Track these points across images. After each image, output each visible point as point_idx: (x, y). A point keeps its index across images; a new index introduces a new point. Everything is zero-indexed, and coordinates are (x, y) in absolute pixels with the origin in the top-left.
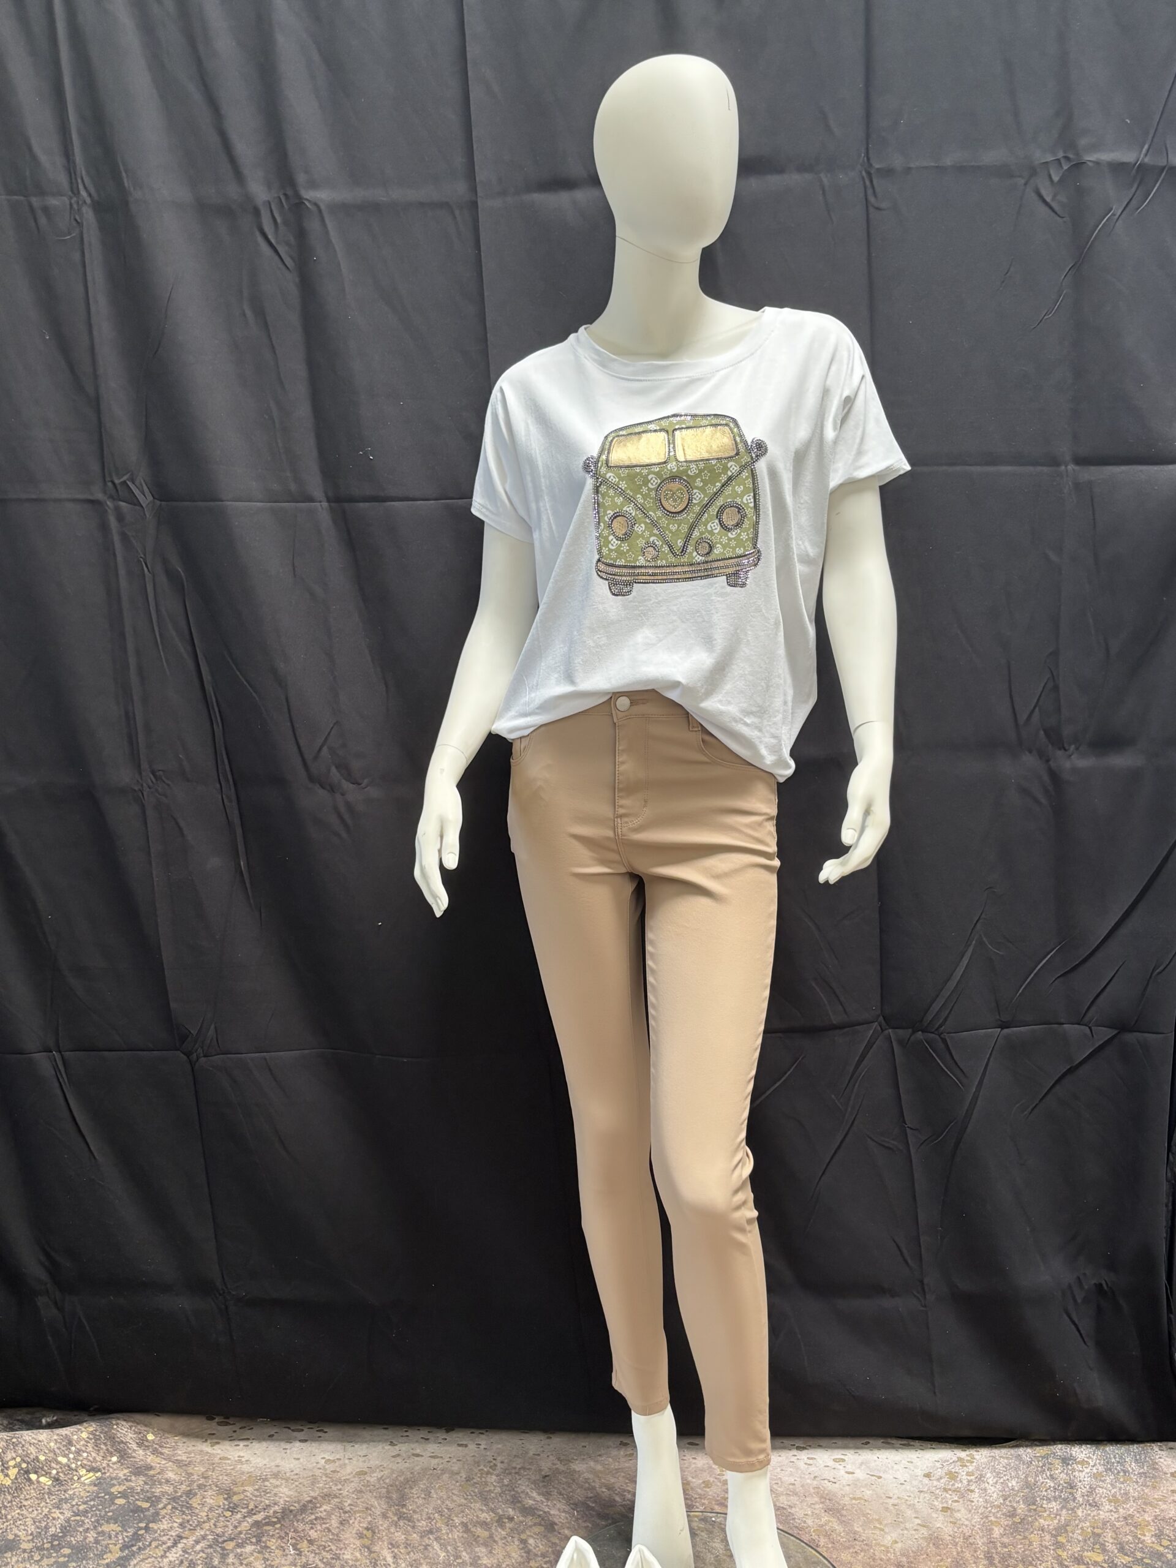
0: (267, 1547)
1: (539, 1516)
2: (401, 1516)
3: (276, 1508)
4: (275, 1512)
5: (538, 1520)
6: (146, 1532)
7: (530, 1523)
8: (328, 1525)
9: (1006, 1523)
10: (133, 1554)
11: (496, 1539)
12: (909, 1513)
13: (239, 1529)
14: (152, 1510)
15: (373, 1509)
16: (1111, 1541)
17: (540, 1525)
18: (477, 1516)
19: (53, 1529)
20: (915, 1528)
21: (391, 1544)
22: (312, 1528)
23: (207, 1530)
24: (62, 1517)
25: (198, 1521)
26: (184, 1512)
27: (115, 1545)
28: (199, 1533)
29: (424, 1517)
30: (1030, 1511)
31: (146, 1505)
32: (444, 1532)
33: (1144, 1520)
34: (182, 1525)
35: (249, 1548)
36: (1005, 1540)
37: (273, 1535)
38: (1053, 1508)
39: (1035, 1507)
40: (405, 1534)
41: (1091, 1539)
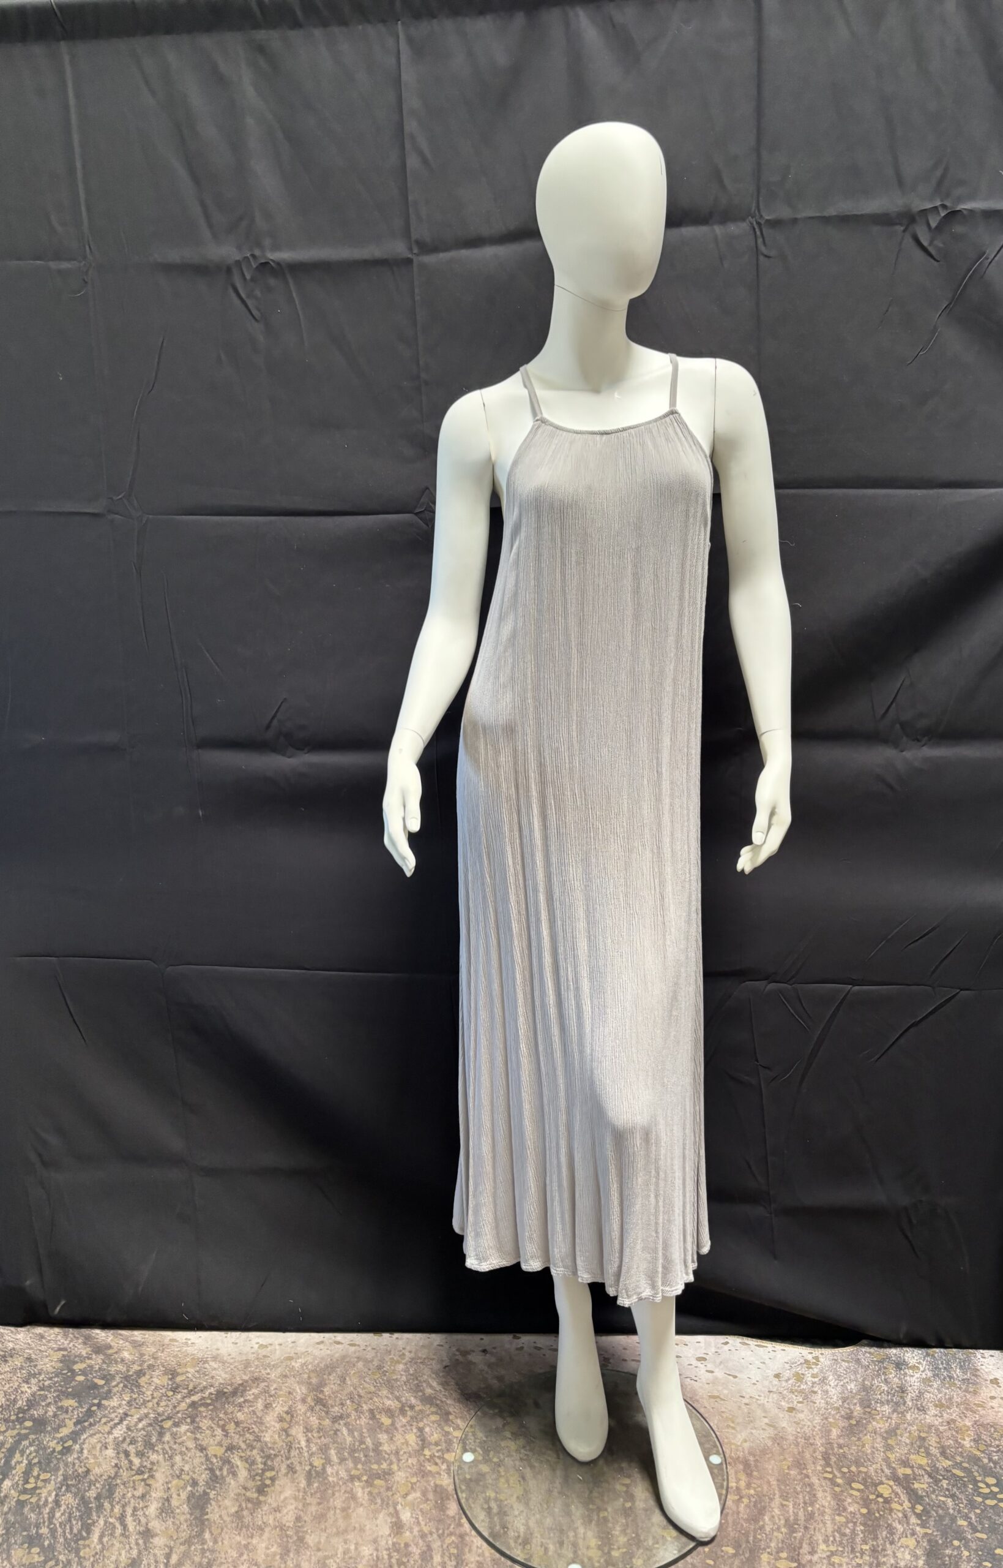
0: (200, 1428)
1: (437, 1405)
2: (319, 1401)
3: (212, 1390)
4: (211, 1394)
5: (433, 1409)
6: (98, 1408)
7: (428, 1412)
8: (253, 1408)
9: (843, 1425)
10: (84, 1430)
11: (398, 1425)
12: (759, 1413)
13: (177, 1409)
14: (106, 1388)
15: (295, 1394)
16: (935, 1445)
17: (436, 1413)
18: (383, 1403)
19: (20, 1402)
20: (763, 1427)
21: (306, 1428)
22: (240, 1411)
23: (151, 1408)
24: (29, 1391)
25: (144, 1400)
26: (132, 1390)
27: (71, 1420)
28: (144, 1411)
29: (338, 1402)
30: (864, 1414)
31: (101, 1382)
32: (353, 1417)
33: (965, 1426)
34: (129, 1403)
35: (184, 1428)
36: (841, 1441)
37: (206, 1416)
38: (885, 1411)
39: (868, 1410)
40: (319, 1419)
41: (918, 1443)
